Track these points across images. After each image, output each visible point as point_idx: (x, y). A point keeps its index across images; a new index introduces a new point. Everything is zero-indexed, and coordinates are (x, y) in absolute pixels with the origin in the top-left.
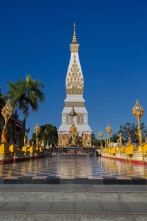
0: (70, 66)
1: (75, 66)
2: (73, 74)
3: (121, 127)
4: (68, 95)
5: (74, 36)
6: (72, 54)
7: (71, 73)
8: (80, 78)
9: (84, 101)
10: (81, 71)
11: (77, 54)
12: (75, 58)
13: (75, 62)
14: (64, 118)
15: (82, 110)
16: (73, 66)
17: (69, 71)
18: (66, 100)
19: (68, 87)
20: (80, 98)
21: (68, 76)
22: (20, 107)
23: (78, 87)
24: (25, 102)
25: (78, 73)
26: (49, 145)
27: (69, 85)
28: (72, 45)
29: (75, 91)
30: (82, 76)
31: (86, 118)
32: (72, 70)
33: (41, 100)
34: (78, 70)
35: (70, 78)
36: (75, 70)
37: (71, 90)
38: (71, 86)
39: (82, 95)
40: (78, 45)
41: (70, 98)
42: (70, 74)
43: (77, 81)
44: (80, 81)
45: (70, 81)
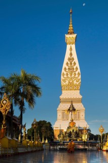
0: (66, 60)
1: (71, 59)
2: (69, 69)
4: (63, 92)
6: (68, 47)
7: (67, 68)
8: (77, 73)
9: (81, 97)
10: (77, 65)
11: (73, 46)
13: (71, 54)
14: (59, 115)
16: (69, 59)
17: (65, 65)
18: (61, 97)
19: (63, 83)
20: (76, 94)
22: (15, 103)
23: (75, 82)
24: (20, 97)
25: (75, 67)
26: (45, 140)
27: (64, 81)
28: (67, 36)
29: (71, 86)
30: (79, 70)
31: (82, 114)
33: (37, 95)
34: (75, 64)
35: (65, 73)
36: (71, 64)
37: (66, 86)
38: (67, 82)
39: (79, 91)
40: (74, 36)
41: (65, 94)
42: (65, 69)
43: (73, 76)
44: (77, 76)
45: (65, 76)
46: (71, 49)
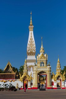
2: (31, 44)
4: (28, 56)
5: (31, 21)
6: (30, 32)
7: (30, 44)
8: (34, 46)
9: (36, 59)
10: (34, 42)
11: (32, 32)
12: (31, 34)
13: (31, 37)
16: (31, 39)
17: (29, 42)
20: (34, 58)
23: (33, 51)
25: (33, 43)
27: (29, 51)
28: (30, 27)
29: (31, 54)
30: (35, 45)
34: (33, 42)
35: (29, 46)
36: (32, 42)
37: (29, 53)
38: (30, 51)
40: (33, 27)
41: (29, 58)
43: (32, 48)
44: (34, 48)
45: (29, 48)
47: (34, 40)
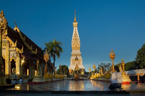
0: (73, 35)
1: (76, 34)
3: (99, 65)
4: (73, 50)
5: (75, 18)
6: (74, 28)
7: (74, 38)
8: (78, 41)
9: (80, 53)
10: (79, 37)
11: (77, 28)
12: (76, 30)
13: (76, 32)
14: (71, 62)
15: (80, 58)
16: (75, 34)
17: (73, 37)
18: (72, 53)
19: (72, 46)
20: (78, 52)
21: (72, 40)
22: (51, 56)
23: (78, 46)
24: (53, 53)
25: (77, 38)
26: (65, 75)
27: (73, 45)
28: (74, 23)
29: (76, 48)
30: (79, 40)
31: (81, 62)
32: (74, 37)
33: (61, 52)
34: (77, 37)
35: (73, 41)
36: (76, 37)
37: (74, 47)
39: (79, 50)
40: (77, 23)
41: (74, 52)
42: (73, 39)
43: (77, 43)
44: (78, 43)
45: (73, 43)
46: (75, 29)
47: (78, 35)
